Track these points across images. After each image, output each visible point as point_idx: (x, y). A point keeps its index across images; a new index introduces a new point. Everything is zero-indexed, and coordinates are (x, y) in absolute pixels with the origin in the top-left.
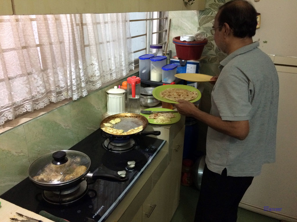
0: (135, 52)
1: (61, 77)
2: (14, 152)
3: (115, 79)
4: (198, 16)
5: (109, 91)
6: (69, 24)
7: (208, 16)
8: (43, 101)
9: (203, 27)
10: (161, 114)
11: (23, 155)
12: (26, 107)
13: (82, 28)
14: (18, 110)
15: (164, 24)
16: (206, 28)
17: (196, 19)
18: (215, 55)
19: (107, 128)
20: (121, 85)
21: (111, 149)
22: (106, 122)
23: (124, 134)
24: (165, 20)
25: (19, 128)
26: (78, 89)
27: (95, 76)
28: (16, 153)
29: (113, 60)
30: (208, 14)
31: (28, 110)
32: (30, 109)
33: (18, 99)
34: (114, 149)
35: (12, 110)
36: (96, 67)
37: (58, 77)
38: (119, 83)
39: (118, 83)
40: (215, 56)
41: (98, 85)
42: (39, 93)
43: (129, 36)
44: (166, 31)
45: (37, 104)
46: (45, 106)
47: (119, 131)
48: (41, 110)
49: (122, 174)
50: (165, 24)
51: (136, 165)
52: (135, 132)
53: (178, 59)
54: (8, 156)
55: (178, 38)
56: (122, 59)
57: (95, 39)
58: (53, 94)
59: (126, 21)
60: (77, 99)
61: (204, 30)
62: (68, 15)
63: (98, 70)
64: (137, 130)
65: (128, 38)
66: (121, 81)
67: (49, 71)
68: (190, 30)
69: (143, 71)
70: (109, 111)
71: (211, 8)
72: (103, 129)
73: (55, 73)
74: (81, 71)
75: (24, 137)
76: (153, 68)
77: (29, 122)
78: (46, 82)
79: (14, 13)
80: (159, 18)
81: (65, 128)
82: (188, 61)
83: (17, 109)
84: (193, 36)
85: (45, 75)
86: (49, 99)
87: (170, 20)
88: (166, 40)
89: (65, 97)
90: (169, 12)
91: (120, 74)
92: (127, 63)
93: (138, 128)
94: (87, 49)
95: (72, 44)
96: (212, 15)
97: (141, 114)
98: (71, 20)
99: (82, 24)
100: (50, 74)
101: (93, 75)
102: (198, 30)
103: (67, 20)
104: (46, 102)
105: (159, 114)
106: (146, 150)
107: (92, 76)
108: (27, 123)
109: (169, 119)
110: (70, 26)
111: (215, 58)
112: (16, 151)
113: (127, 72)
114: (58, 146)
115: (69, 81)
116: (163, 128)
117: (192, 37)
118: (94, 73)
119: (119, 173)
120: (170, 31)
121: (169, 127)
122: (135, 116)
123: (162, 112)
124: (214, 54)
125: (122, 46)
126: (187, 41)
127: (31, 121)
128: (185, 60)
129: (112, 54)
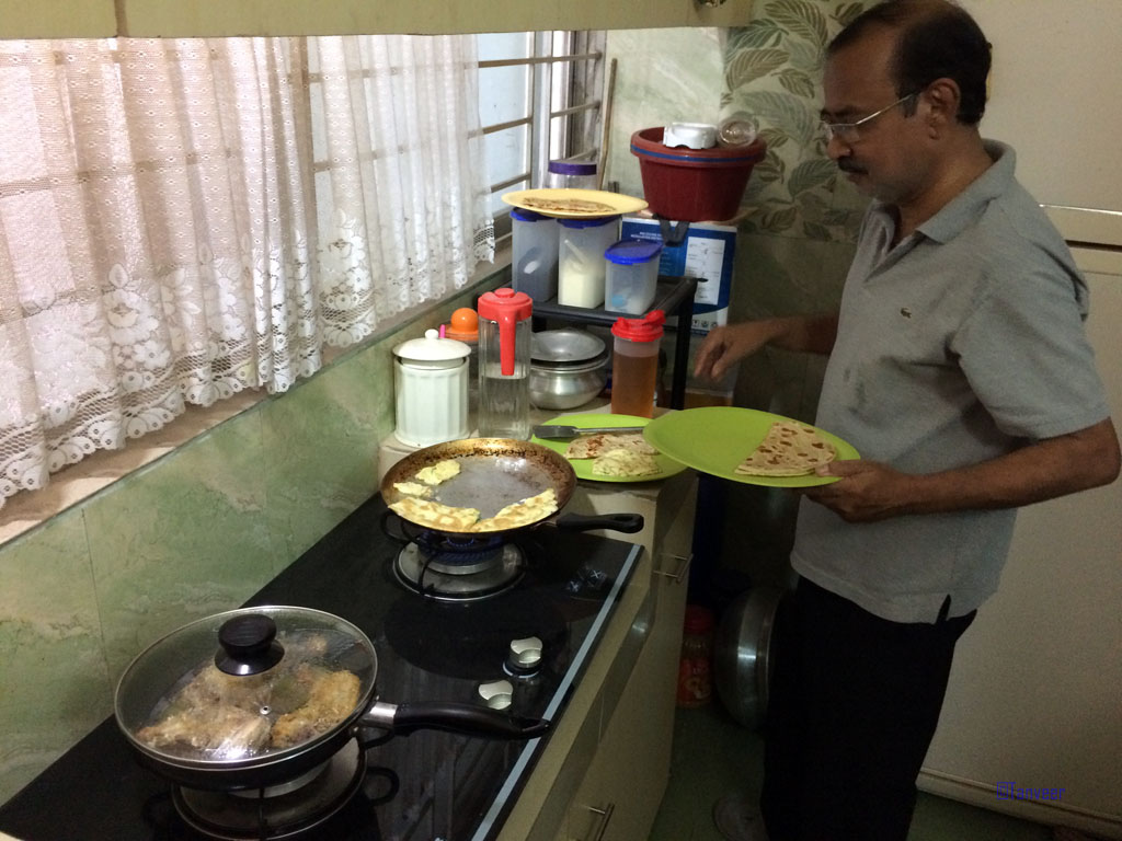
0: (495, 189)
1: (228, 299)
2: (43, 626)
3: (426, 301)
4: (722, 50)
5: (405, 351)
6: (264, 74)
7: (762, 48)
8: (160, 400)
9: (742, 95)
10: (613, 439)
11: (81, 637)
12: (96, 431)
13: (306, 92)
14: (63, 447)
15: (589, 78)
16: (756, 95)
17: (716, 60)
18: (789, 203)
19: (410, 501)
20: (448, 323)
21: (431, 590)
22: (403, 479)
23: (487, 526)
24: (592, 61)
25: (65, 521)
26: (291, 347)
27: (350, 290)
28: (54, 627)
29: (421, 225)
30: (762, 44)
31: (103, 444)
32: (113, 439)
33: (59, 400)
34: (444, 588)
35: (41, 447)
36: (356, 254)
37: (217, 297)
38: (437, 316)
39: (435, 315)
40: (787, 207)
41: (362, 328)
42: (146, 370)
43: (473, 127)
44: (598, 106)
45: (135, 416)
46: (166, 421)
47: (465, 516)
48: (153, 438)
49: (497, 695)
50: (594, 78)
51: (544, 654)
52: (527, 517)
53: (654, 218)
54: (22, 644)
55: (655, 134)
56: (450, 218)
57: (355, 138)
58: (199, 371)
59: (466, 66)
60: (287, 387)
61: (748, 103)
62: (260, 42)
63: (363, 268)
64: (534, 507)
65: (472, 135)
66: (444, 309)
67: (181, 274)
68: (691, 102)
69: (526, 264)
70: (405, 430)
71: (773, 19)
72: (399, 508)
73: (207, 284)
74: (303, 271)
75: (86, 557)
76: (569, 252)
77: (104, 494)
78: (170, 320)
79: (121, 32)
80: (568, 54)
81: (242, 510)
82: (693, 225)
83: (55, 443)
84: (712, 129)
85: (165, 291)
86: (183, 391)
87: (615, 63)
88: (599, 142)
89: (243, 382)
90: (610, 33)
91: (444, 279)
92: (470, 236)
93: (537, 501)
94: (321, 179)
95: (271, 160)
96: (777, 48)
97: (535, 440)
98: (271, 58)
99: (305, 78)
100: (189, 288)
101: (342, 288)
102: (723, 105)
103: (254, 58)
104: (172, 407)
105: (606, 437)
106: (572, 587)
107: (336, 291)
108: (96, 498)
109: (649, 459)
110: (265, 85)
111: (788, 212)
112: (53, 621)
113: (469, 270)
114: (214, 585)
115: (260, 314)
116: (631, 496)
117: (710, 132)
118: (347, 279)
119: (486, 692)
120: (615, 107)
121: (655, 493)
122: (515, 449)
123: (616, 433)
124: (784, 198)
125: (451, 166)
126: (691, 147)
127: (110, 491)
128: (679, 220)
129: (415, 200)
